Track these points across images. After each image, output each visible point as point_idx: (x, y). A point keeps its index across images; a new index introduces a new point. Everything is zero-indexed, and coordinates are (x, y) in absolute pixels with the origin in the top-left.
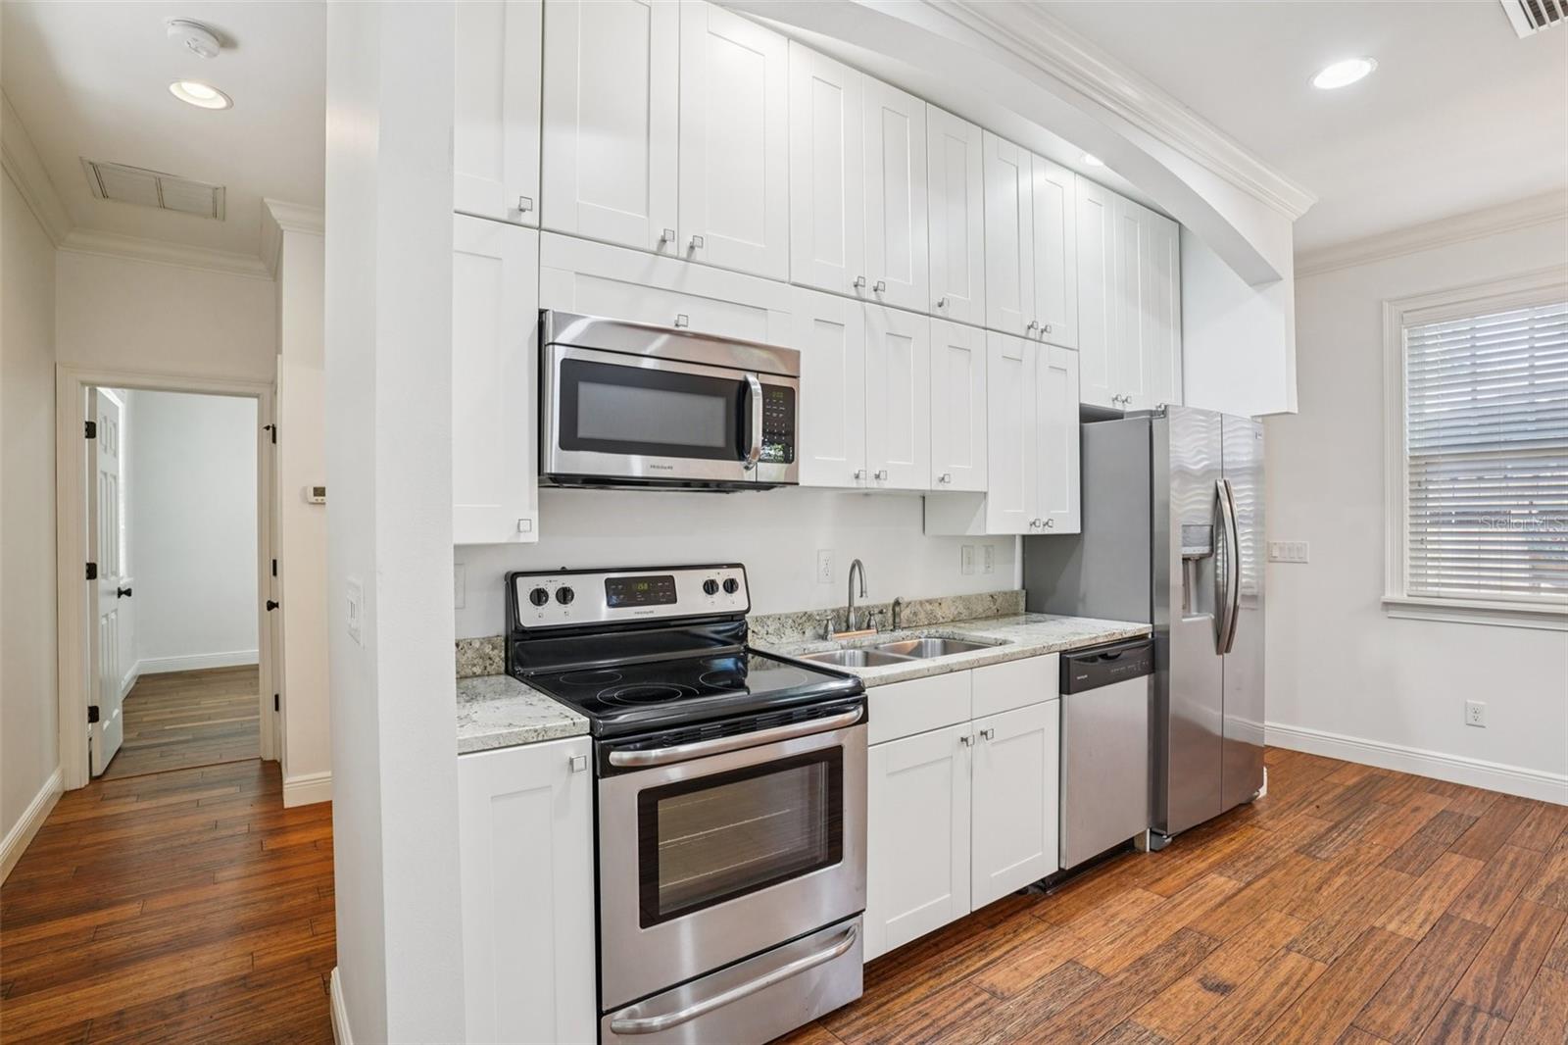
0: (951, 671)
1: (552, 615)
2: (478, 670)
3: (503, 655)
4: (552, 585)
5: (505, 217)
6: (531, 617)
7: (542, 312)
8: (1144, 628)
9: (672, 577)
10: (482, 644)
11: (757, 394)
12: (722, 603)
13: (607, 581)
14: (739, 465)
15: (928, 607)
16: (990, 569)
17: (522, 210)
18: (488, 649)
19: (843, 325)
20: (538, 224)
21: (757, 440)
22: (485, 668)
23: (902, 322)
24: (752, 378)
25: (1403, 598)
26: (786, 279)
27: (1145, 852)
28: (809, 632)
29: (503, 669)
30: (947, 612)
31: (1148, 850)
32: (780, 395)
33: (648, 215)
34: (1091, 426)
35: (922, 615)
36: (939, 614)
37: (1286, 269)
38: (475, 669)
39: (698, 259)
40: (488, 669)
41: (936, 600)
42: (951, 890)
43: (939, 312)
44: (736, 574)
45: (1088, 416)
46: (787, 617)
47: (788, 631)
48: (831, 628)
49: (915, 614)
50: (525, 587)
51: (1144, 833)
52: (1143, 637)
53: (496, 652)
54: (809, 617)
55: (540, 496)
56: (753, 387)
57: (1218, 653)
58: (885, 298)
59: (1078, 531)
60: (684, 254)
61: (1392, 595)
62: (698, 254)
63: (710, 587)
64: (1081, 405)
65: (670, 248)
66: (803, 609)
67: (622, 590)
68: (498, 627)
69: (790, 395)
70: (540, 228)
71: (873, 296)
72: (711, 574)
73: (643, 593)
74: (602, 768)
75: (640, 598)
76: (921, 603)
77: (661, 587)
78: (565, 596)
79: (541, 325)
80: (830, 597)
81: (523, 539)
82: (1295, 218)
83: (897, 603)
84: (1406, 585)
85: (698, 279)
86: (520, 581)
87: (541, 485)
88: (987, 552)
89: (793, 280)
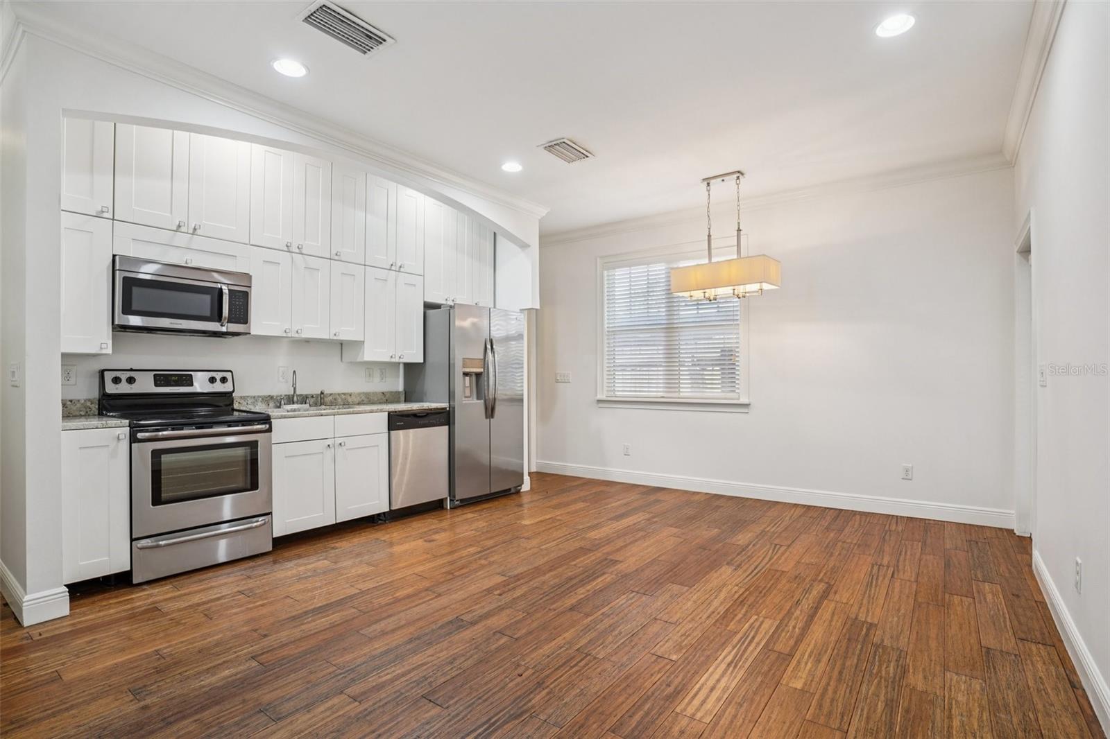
0: (322, 415)
1: (124, 388)
2: (82, 413)
3: (97, 407)
4: (124, 376)
5: (95, 215)
6: (111, 389)
7: (114, 256)
8: (445, 405)
9: (191, 375)
10: (85, 401)
11: (226, 294)
12: (218, 387)
13: (155, 375)
14: (218, 324)
15: (343, 397)
16: (384, 380)
17: (103, 212)
18: (88, 404)
19: (279, 264)
20: (112, 218)
21: (225, 313)
22: (87, 412)
23: (313, 262)
24: (224, 287)
25: (604, 397)
26: (248, 242)
27: (447, 509)
28: (272, 404)
29: (97, 413)
30: (355, 400)
31: (449, 508)
32: (241, 294)
33: (171, 213)
34: (431, 312)
35: (340, 400)
36: (350, 400)
37: (535, 242)
38: (81, 413)
39: (199, 234)
40: (89, 413)
41: (348, 394)
42: (323, 510)
43: (336, 258)
44: (228, 375)
45: (428, 306)
46: (259, 397)
47: (260, 404)
48: (283, 402)
49: (335, 399)
50: (109, 376)
51: (447, 498)
52: (445, 408)
53: (93, 405)
54: (272, 397)
55: (113, 335)
56: (224, 291)
57: (486, 418)
58: (304, 252)
59: (422, 361)
60: (191, 231)
61: (600, 397)
62: (198, 232)
63: (212, 380)
64: (425, 302)
65: (183, 229)
66: (269, 394)
67: (162, 378)
68: (95, 394)
69: (246, 296)
70: (113, 219)
71: (297, 251)
72: (213, 374)
73: (174, 381)
74: (133, 439)
75: (173, 383)
76: (339, 394)
77: (186, 379)
78: (131, 380)
79: (114, 261)
80: (284, 389)
81: (104, 352)
82: (540, 218)
83: (322, 393)
84: (605, 392)
85: (197, 242)
86: (105, 373)
87: (113, 329)
88: (382, 373)
89: (251, 243)
